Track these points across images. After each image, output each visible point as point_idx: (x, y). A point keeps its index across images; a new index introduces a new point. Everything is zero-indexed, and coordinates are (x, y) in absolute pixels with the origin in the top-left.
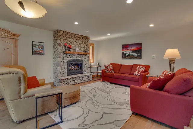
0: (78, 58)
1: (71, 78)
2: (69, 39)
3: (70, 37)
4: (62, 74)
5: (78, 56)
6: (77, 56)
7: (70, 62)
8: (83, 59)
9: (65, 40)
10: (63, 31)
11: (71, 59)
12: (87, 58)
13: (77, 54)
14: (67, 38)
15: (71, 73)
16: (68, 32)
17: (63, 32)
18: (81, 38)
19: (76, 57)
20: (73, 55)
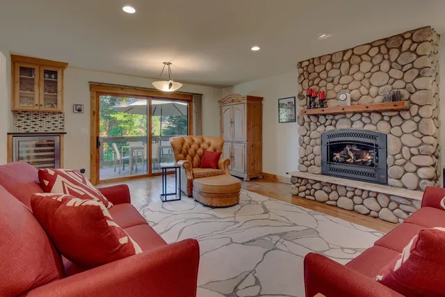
0: (358, 126)
1: (316, 182)
2: (323, 75)
3: (329, 66)
4: (307, 166)
5: (357, 117)
6: (353, 119)
7: (330, 137)
8: (383, 127)
9: (314, 80)
10: (309, 60)
11: (330, 128)
12: (409, 126)
13: (354, 113)
14: (319, 73)
15: (331, 169)
16: (320, 58)
17: (307, 63)
18: (374, 51)
19: (352, 123)
20: (336, 117)
